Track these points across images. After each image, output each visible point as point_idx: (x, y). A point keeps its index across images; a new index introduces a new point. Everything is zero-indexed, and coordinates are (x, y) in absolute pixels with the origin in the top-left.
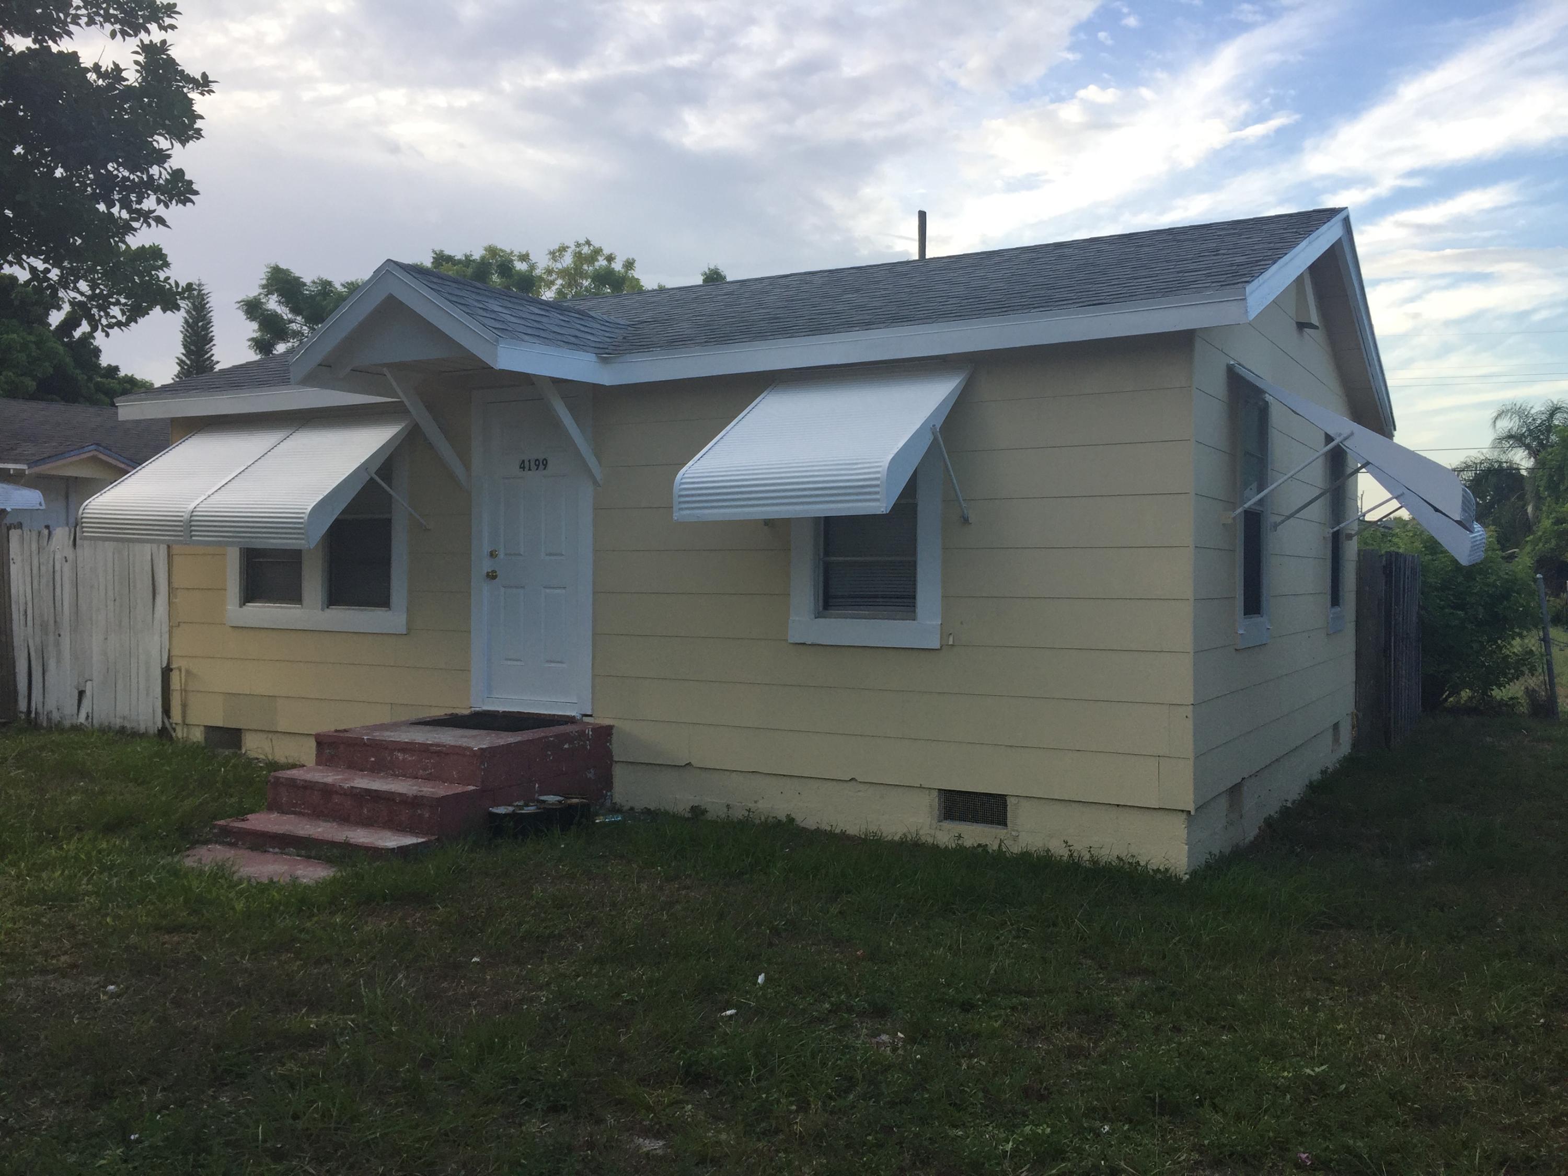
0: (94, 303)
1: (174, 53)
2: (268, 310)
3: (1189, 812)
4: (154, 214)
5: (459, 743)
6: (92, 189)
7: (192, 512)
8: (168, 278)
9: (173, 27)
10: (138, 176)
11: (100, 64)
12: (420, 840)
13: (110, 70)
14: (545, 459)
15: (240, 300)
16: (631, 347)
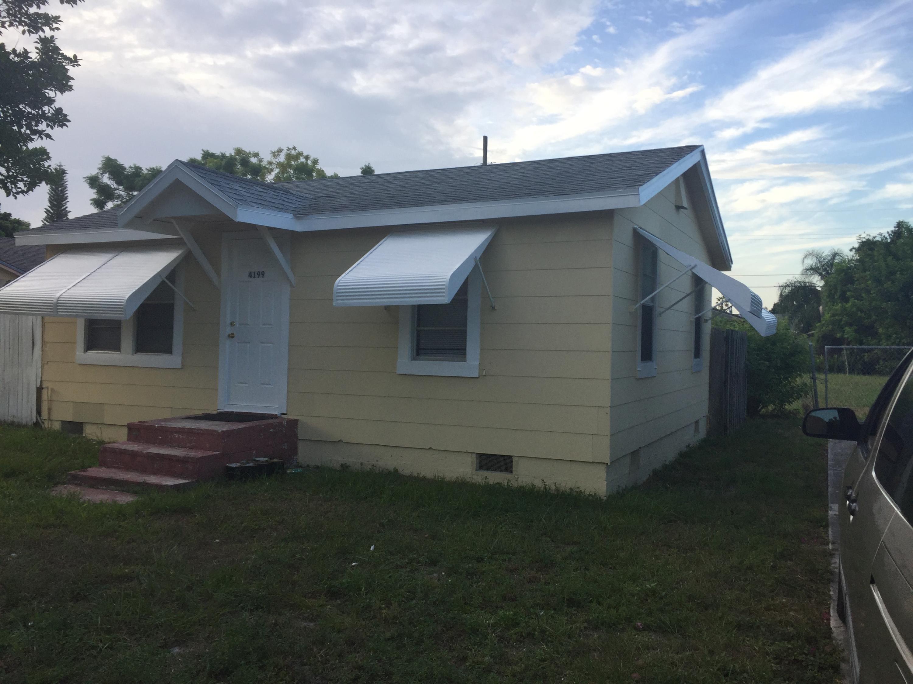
0: (9, 180)
1: (58, 43)
2: (102, 183)
3: (607, 464)
4: (45, 132)
5: (210, 428)
6: (11, 118)
7: (59, 298)
8: (50, 166)
9: (58, 29)
10: (36, 112)
11: (16, 49)
12: (187, 481)
13: (21, 52)
14: (263, 272)
15: (85, 176)
16: (313, 211)
